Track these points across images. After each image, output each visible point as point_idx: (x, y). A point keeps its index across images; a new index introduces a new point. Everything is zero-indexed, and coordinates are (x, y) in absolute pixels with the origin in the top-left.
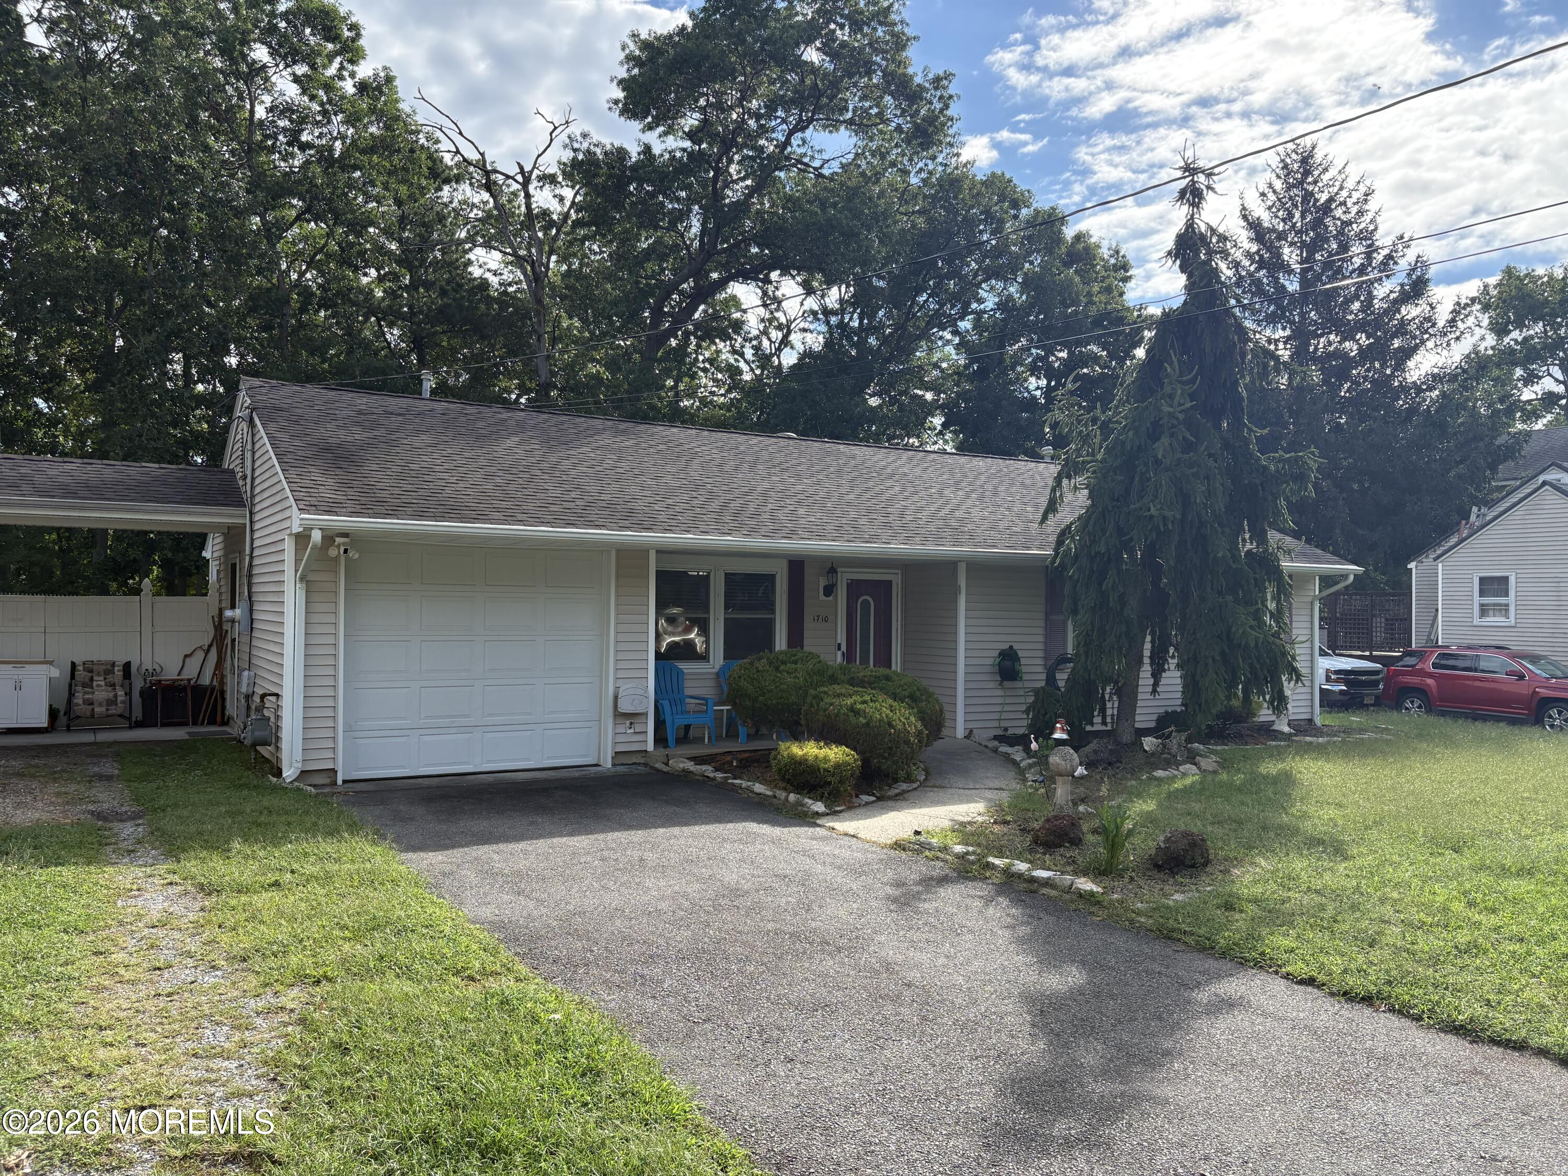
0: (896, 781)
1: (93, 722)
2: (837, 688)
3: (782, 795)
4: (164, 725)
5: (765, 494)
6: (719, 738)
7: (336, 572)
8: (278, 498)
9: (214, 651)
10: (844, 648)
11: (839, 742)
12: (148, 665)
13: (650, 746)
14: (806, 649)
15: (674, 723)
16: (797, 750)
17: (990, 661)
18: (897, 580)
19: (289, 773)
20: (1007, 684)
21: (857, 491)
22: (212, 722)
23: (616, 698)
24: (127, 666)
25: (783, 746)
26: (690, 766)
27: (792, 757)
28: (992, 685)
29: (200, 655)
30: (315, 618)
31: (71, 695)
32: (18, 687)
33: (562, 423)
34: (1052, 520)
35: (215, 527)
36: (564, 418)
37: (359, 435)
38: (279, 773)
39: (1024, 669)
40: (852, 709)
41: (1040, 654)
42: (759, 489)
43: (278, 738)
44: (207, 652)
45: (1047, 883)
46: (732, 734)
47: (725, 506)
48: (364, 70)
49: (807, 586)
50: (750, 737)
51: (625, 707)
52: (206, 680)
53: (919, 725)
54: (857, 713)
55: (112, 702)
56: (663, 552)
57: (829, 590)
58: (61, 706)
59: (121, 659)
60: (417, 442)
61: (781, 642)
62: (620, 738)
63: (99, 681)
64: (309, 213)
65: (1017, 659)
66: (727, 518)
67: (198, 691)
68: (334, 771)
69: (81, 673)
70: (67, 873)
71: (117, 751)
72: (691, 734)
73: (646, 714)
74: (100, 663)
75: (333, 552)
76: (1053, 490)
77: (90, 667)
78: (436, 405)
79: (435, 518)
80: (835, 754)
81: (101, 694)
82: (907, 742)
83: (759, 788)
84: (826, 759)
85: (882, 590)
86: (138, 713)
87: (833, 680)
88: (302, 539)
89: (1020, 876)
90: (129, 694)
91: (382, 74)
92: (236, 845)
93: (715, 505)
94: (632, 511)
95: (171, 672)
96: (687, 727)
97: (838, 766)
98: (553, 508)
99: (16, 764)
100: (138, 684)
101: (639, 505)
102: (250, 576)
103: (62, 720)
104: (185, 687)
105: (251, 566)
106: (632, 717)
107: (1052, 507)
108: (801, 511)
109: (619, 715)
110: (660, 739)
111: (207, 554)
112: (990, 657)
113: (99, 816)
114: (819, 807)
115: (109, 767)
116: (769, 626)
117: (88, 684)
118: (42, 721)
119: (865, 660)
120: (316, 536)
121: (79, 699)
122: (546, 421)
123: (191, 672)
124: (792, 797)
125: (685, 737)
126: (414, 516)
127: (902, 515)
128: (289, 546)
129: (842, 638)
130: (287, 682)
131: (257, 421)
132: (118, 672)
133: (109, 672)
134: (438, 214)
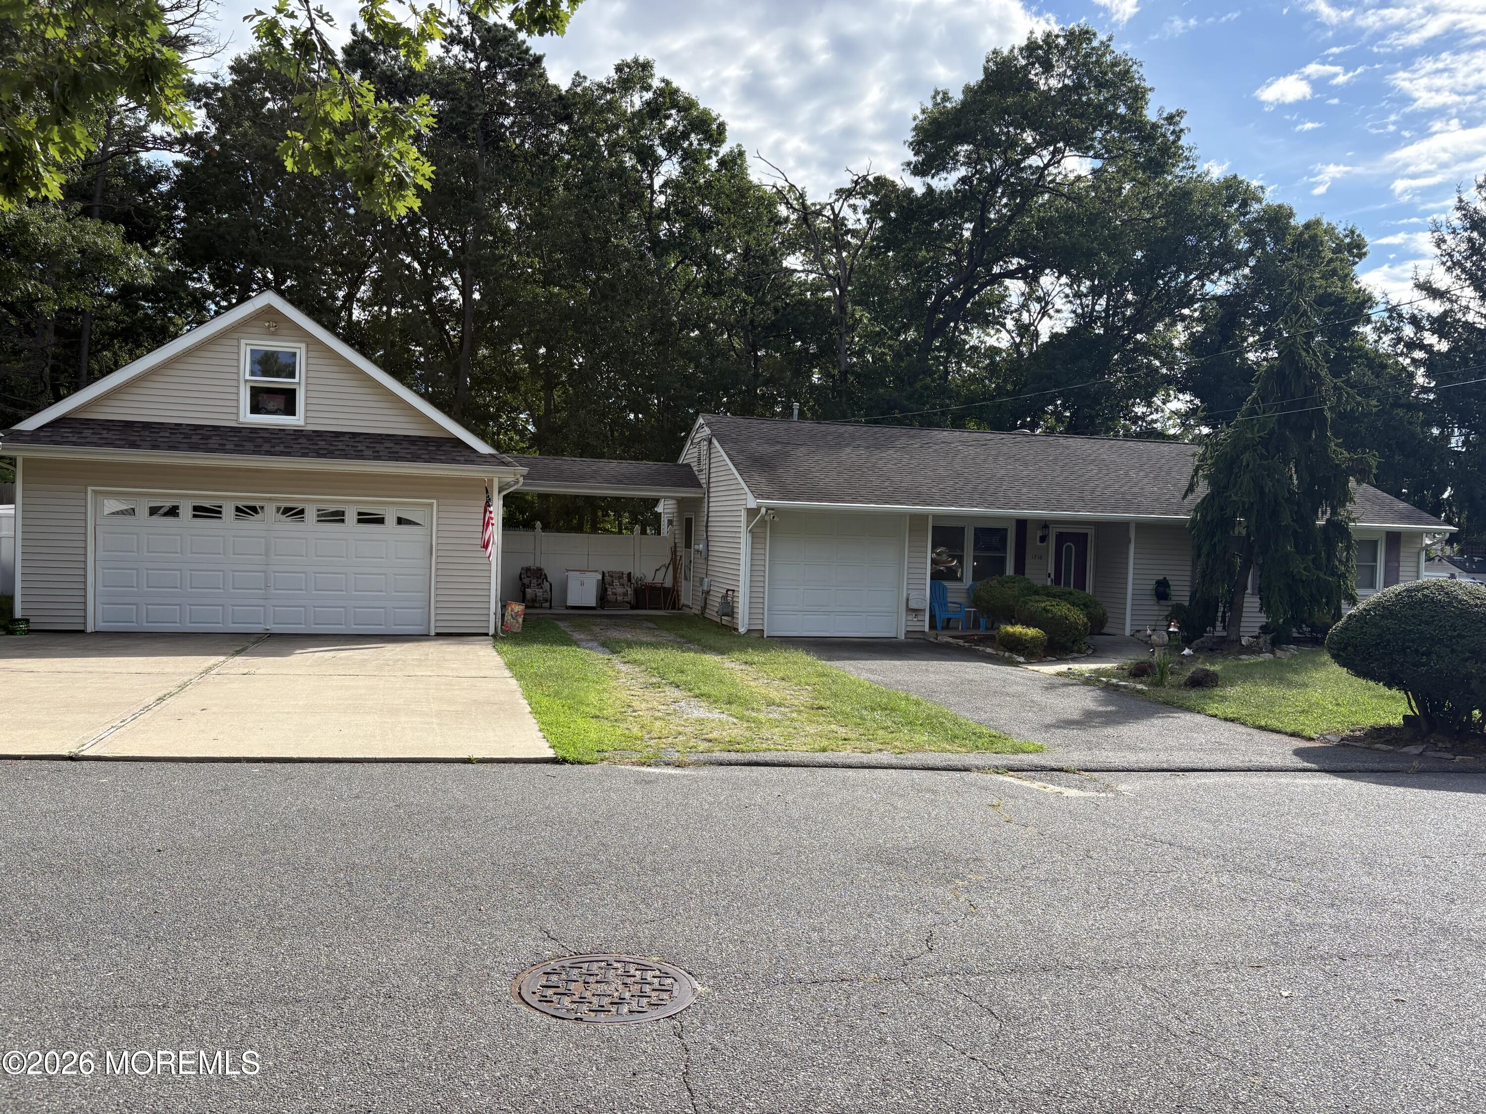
0: (1072, 652)
1: (616, 604)
2: (1037, 598)
3: (1001, 653)
4: (651, 608)
5: (1001, 479)
6: (968, 628)
7: (765, 528)
8: (733, 487)
9: (671, 567)
10: (1052, 576)
11: (1034, 627)
12: (638, 575)
13: (927, 629)
14: (1027, 576)
15: (940, 617)
16: (1010, 629)
17: (1151, 587)
18: (1091, 532)
19: (742, 630)
20: (1163, 602)
21: (1065, 474)
22: (674, 608)
23: (908, 600)
24: (629, 574)
25: (1002, 627)
26: (951, 640)
27: (1007, 633)
28: (1152, 602)
29: (663, 570)
30: (757, 551)
31: (605, 589)
32: (582, 584)
33: (876, 433)
34: (1190, 497)
35: (665, 498)
36: (876, 429)
37: (769, 450)
38: (736, 629)
39: (1173, 593)
40: (1044, 609)
41: (1188, 583)
42: (999, 475)
43: (733, 612)
44: (667, 567)
45: (1125, 687)
46: (976, 625)
47: (975, 488)
48: (725, 150)
49: (1028, 536)
50: (987, 629)
51: (913, 605)
52: (668, 583)
53: (1085, 620)
54: (1047, 611)
55: (625, 594)
56: (936, 517)
57: (1043, 539)
58: (601, 596)
59: (626, 572)
60: (799, 452)
61: (1010, 570)
62: (909, 623)
63: (616, 582)
65: (1168, 586)
66: (976, 496)
67: (667, 591)
68: (763, 631)
69: (607, 578)
72: (951, 624)
73: (924, 610)
74: (616, 572)
76: (1193, 478)
77: (611, 574)
78: (803, 426)
79: (818, 500)
80: (1031, 632)
81: (620, 590)
82: (1077, 629)
83: (989, 650)
84: (1026, 634)
85: (1080, 539)
87: (1036, 593)
88: (752, 512)
89: (1113, 685)
90: (632, 590)
91: (737, 151)
93: (969, 487)
94: (919, 493)
95: (649, 580)
96: (949, 620)
97: (1032, 638)
98: (877, 493)
100: (635, 585)
101: (924, 489)
102: (707, 527)
103: (603, 602)
104: (659, 589)
105: (707, 520)
106: (916, 611)
107: (1191, 489)
108: (1025, 490)
109: (909, 610)
110: (932, 626)
111: (659, 510)
112: (1151, 585)
114: (1022, 659)
116: (1003, 560)
117: (611, 584)
118: (592, 602)
119: (1067, 584)
120: (763, 510)
121: (609, 592)
122: (866, 432)
123: (659, 579)
124: (1007, 654)
125: (947, 625)
126: (808, 500)
127: (1093, 492)
128: (743, 513)
129: (1051, 569)
130: (741, 585)
131: (715, 441)
132: (625, 578)
133: (621, 577)
134: (771, 249)
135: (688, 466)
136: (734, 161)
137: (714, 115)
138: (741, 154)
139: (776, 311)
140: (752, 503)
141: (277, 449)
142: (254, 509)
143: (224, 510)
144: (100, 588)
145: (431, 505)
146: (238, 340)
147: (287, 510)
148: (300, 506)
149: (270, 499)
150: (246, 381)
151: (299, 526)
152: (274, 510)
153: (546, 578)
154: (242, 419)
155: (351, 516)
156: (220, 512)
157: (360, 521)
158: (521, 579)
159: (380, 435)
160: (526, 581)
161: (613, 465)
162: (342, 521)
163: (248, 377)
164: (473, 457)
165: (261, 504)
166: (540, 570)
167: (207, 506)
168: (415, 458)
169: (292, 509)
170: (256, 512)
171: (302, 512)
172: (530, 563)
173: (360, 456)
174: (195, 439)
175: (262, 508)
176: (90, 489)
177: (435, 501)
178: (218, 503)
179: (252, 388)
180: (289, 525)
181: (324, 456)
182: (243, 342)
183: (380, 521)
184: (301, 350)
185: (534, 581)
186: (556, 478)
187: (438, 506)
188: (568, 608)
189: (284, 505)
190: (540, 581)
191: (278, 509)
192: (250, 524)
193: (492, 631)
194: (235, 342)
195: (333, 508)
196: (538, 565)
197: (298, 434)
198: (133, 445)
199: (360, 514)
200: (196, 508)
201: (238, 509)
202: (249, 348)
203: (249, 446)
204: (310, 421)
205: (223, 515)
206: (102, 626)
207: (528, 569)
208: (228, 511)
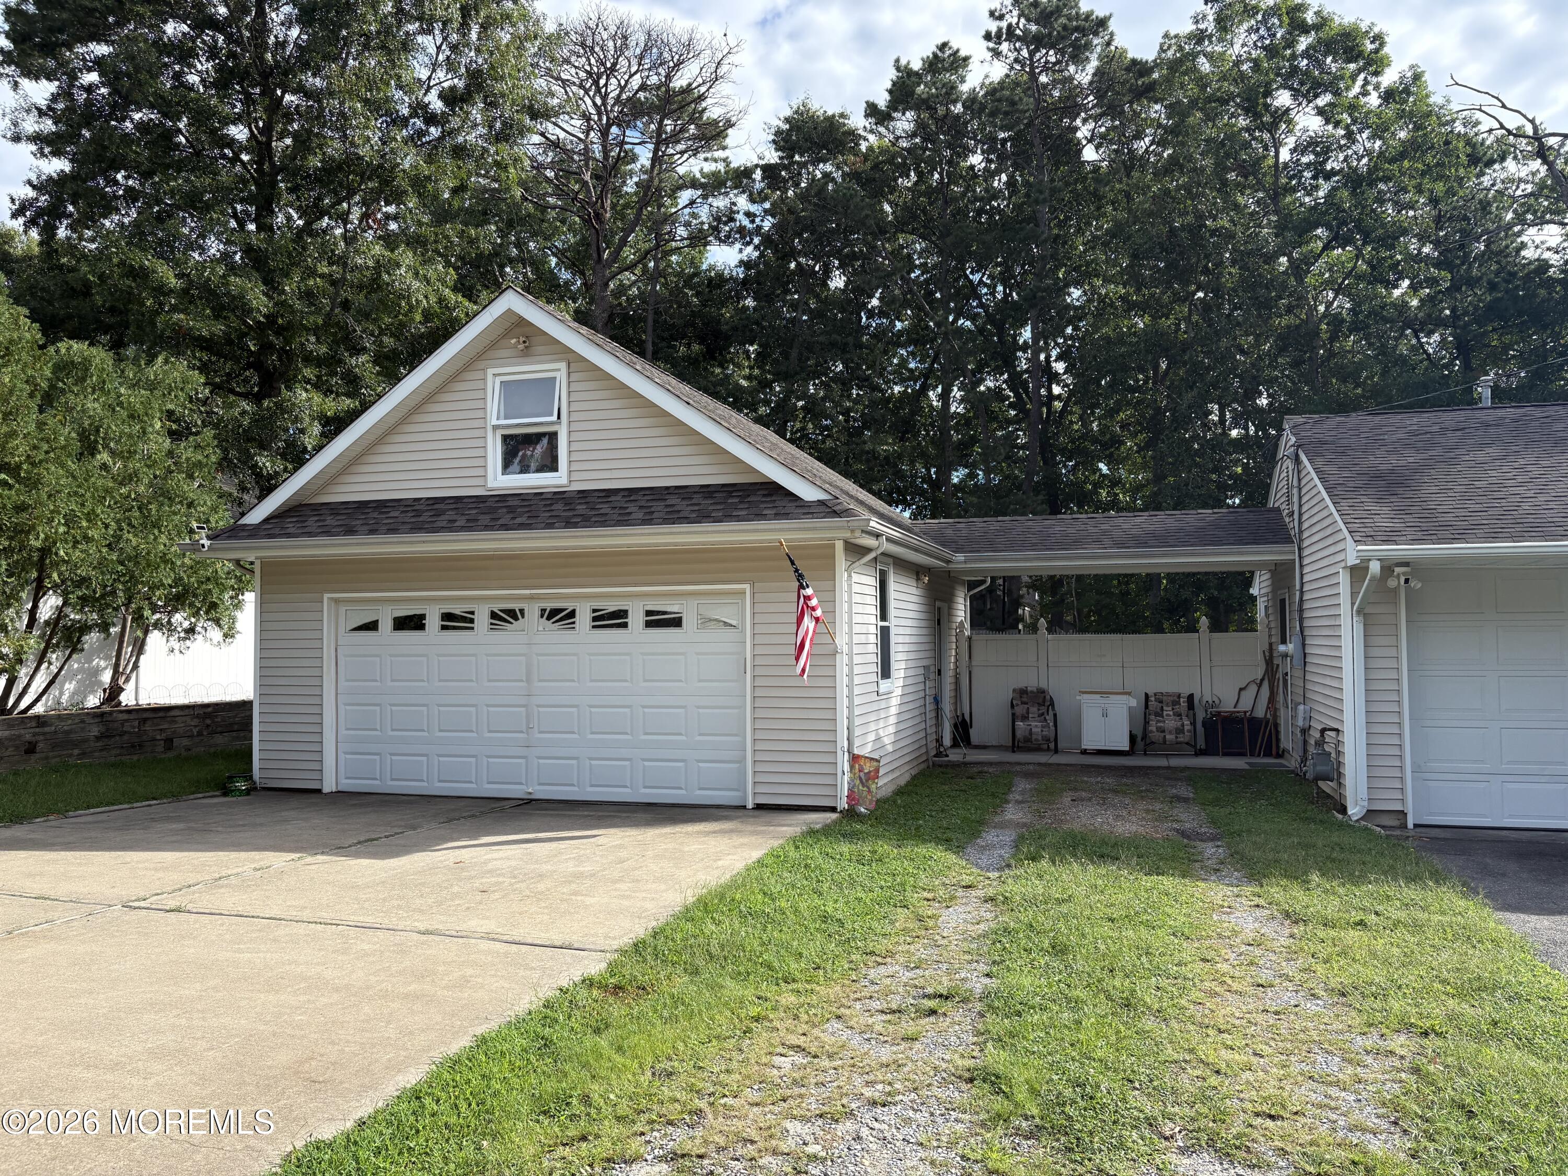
1: (1165, 747)
4: (1226, 754)
7: (1396, 603)
8: (1329, 531)
9: (1266, 684)
12: (1208, 697)
19: (1355, 811)
22: (1268, 754)
24: (1191, 697)
29: (1254, 688)
30: (1375, 652)
31: (1146, 722)
32: (1105, 715)
35: (1262, 565)
37: (1411, 458)
38: (1343, 810)
43: (1340, 774)
44: (1260, 685)
48: (1389, 78)
52: (1260, 713)
55: (1180, 731)
58: (1139, 733)
59: (1186, 692)
60: (1481, 456)
63: (1168, 711)
64: (1337, 240)
67: (1254, 724)
68: (1403, 814)
69: (1153, 703)
70: (1168, 882)
71: (1191, 776)
74: (1168, 695)
75: (1392, 583)
77: (1160, 698)
78: (1500, 413)
79: (1513, 538)
81: (1171, 723)
86: (1201, 743)
88: (1358, 572)
90: (1194, 724)
91: (1409, 74)
92: (1315, 878)
95: (1228, 706)
99: (1110, 781)
100: (1201, 715)
102: (1301, 611)
103: (1140, 744)
104: (1241, 721)
105: (1301, 600)
111: (1254, 591)
113: (1183, 834)
115: (1184, 791)
117: (1159, 714)
118: (1125, 745)
120: (1375, 567)
121: (1153, 728)
123: (1246, 704)
126: (1486, 539)
128: (1344, 579)
130: (1348, 717)
131: (1303, 457)
132: (1183, 703)
133: (1176, 703)
134: (1481, 201)
135: (1278, 510)
136: (1407, 91)
137: (1364, 27)
138: (1417, 77)
139: (1493, 287)
140: (1352, 553)
141: (518, 520)
142: (513, 615)
143: (475, 617)
144: (343, 732)
145: (743, 593)
146: (484, 370)
147: (552, 614)
148: (569, 605)
149: (532, 598)
150: (495, 428)
151: (568, 636)
152: (537, 613)
153: (1052, 704)
154: (491, 484)
155: (636, 619)
156: (472, 621)
157: (649, 624)
158: (1012, 706)
159: (667, 488)
160: (1020, 710)
161: (1138, 520)
162: (625, 625)
163: (495, 422)
164: (790, 507)
165: (521, 606)
166: (1042, 691)
167: (457, 612)
168: (703, 517)
169: (561, 610)
170: (516, 619)
171: (572, 614)
172: (1031, 681)
173: (624, 520)
174: (425, 517)
175: (522, 611)
176: (326, 596)
177: (747, 587)
178: (468, 607)
179: (505, 438)
180: (553, 633)
181: (575, 525)
182: (490, 372)
183: (676, 622)
184: (559, 371)
185: (1034, 710)
186: (1034, 547)
187: (753, 594)
188: (1084, 752)
189: (550, 605)
190: (1043, 709)
191: (543, 611)
192: (511, 634)
193: (843, 804)
194: (478, 375)
195: (611, 606)
196: (1043, 685)
197: (559, 497)
198: (350, 531)
199: (649, 613)
200: (448, 616)
201: (494, 615)
202: (498, 380)
203: (485, 519)
204: (575, 476)
205: (475, 625)
206: (347, 784)
207: (1022, 692)
208: (482, 619)
